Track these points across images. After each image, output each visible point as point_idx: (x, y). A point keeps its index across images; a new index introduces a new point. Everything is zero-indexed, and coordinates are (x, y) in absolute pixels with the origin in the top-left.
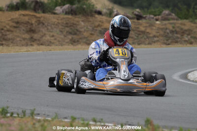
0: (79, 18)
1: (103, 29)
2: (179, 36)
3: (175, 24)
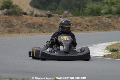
0: (13, 17)
1: (28, 23)
2: (74, 26)
3: (71, 19)
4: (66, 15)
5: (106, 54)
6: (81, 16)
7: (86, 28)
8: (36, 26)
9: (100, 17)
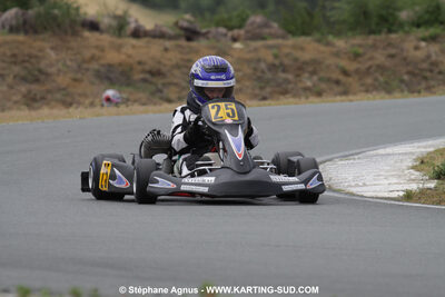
0: (43, 40)
1: (103, 65)
2: (290, 77)
3: (278, 47)
4: (257, 31)
5: (414, 187)
6: (317, 35)
7: (337, 82)
8: (137, 76)
9: (393, 36)
